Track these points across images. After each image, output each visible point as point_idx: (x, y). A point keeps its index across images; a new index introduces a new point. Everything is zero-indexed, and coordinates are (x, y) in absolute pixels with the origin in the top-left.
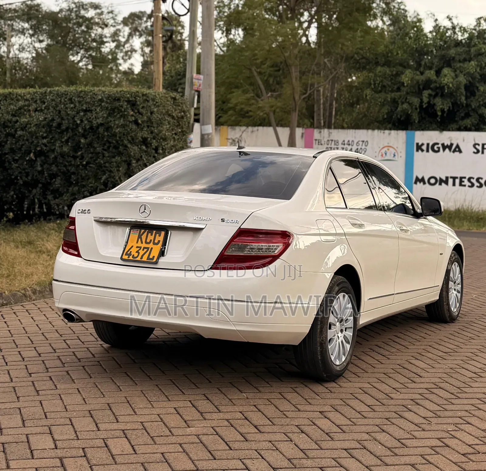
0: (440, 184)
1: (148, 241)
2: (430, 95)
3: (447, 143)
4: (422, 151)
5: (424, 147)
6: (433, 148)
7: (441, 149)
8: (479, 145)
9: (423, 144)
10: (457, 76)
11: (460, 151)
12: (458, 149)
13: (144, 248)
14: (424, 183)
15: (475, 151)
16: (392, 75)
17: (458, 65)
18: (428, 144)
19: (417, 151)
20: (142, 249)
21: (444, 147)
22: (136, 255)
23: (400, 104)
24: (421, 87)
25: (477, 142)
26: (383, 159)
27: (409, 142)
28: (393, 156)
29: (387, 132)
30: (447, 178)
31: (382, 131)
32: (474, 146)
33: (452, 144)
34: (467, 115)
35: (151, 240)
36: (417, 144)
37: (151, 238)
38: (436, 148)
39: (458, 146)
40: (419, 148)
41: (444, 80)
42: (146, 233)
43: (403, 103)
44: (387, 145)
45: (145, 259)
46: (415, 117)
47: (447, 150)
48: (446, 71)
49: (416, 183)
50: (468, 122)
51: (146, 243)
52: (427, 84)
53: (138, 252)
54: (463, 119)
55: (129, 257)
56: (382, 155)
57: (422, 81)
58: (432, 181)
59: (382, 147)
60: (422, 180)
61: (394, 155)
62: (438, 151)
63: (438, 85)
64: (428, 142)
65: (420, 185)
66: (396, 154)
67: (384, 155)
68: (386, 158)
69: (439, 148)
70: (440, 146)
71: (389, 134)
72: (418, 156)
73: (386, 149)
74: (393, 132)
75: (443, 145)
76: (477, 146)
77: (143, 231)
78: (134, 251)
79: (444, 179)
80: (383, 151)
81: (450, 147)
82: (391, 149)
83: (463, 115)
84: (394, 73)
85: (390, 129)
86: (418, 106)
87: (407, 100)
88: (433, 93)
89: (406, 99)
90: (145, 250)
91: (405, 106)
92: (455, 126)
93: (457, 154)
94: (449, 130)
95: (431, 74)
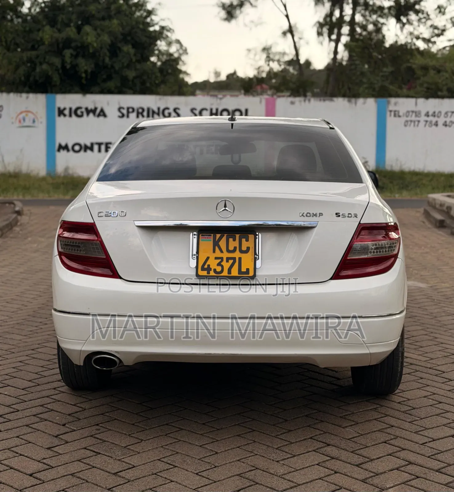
0: (85, 151)
1: (231, 248)
2: (72, 55)
3: (91, 107)
4: (65, 115)
5: (67, 112)
6: (76, 112)
7: (85, 114)
8: (123, 108)
9: (65, 109)
10: (99, 35)
11: (105, 116)
12: (102, 114)
13: (228, 259)
14: (68, 150)
15: (120, 115)
16: (25, 31)
17: (98, 23)
18: (71, 109)
19: (59, 115)
20: (225, 260)
21: (88, 111)
22: (219, 269)
23: (38, 64)
24: (61, 46)
25: (122, 105)
26: (21, 125)
27: (50, 106)
28: (32, 121)
29: (24, 95)
30: (92, 144)
31: (19, 94)
32: (120, 109)
33: (96, 109)
34: (109, 78)
35: (235, 248)
36: (59, 109)
37: (233, 244)
38: (79, 112)
39: (102, 110)
40: (61, 112)
41: (87, 39)
42: (224, 238)
43: (41, 64)
44: (24, 109)
45: (235, 272)
46: (56, 78)
47: (91, 115)
48: (87, 28)
49: (59, 150)
50: (111, 84)
51: (228, 251)
52: (67, 43)
53: (219, 264)
54: (105, 81)
55: (208, 273)
56: (20, 121)
57: (63, 38)
58: (77, 148)
59: (19, 112)
60: (66, 148)
61: (34, 121)
62: (81, 116)
63: (79, 45)
64: (71, 106)
65: (63, 153)
66: (36, 120)
67: (22, 121)
68: (25, 124)
69: (82, 112)
70: (83, 110)
71: (27, 98)
72: (60, 121)
73: (24, 114)
74: (31, 96)
75: (87, 109)
76: (122, 110)
77: (218, 236)
78: (213, 264)
79: (89, 145)
80: (21, 116)
81: (94, 111)
82: (30, 114)
83: (104, 77)
84: (27, 29)
85: (28, 92)
86: (59, 66)
87: (46, 60)
88: (74, 53)
89: (45, 58)
90: (231, 262)
91: (45, 67)
92: (97, 89)
93: (101, 118)
94: (92, 93)
95: (71, 32)
